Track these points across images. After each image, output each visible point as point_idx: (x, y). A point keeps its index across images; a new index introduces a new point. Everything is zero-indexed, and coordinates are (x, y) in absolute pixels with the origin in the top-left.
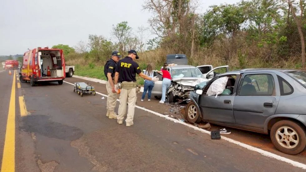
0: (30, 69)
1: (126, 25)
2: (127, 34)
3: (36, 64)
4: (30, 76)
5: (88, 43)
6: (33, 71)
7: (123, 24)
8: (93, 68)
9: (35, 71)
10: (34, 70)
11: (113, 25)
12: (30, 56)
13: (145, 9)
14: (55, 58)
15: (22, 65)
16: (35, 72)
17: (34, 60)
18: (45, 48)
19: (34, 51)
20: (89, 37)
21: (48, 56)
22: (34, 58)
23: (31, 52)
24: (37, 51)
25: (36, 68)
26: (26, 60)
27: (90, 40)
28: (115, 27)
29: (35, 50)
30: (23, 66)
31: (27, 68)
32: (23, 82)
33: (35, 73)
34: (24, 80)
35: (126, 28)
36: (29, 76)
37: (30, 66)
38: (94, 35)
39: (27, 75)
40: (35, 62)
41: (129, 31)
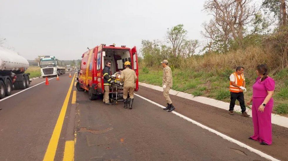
0: (89, 76)
1: (181, 28)
2: (182, 37)
3: (97, 69)
4: (89, 85)
5: (141, 48)
6: (93, 79)
7: (178, 27)
8: (147, 73)
9: (97, 79)
10: (95, 78)
11: (168, 29)
12: (90, 58)
13: (206, 8)
14: (121, 61)
15: (79, 70)
16: (97, 81)
17: (96, 63)
18: (111, 46)
19: (95, 50)
20: (142, 42)
21: (111, 58)
22: (96, 59)
23: (92, 51)
24: (100, 49)
25: (98, 75)
26: (85, 63)
27: (142, 45)
28: (170, 30)
29: (97, 47)
30: (81, 71)
31: (85, 73)
32: (80, 90)
33: (95, 82)
34: (82, 88)
35: (181, 31)
36: (87, 84)
37: (89, 70)
38: (147, 40)
39: (84, 82)
40: (98, 66)
41: (183, 34)
